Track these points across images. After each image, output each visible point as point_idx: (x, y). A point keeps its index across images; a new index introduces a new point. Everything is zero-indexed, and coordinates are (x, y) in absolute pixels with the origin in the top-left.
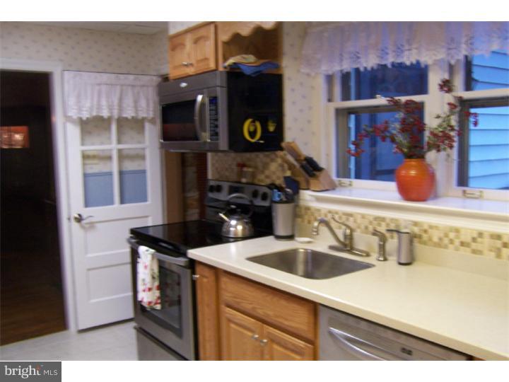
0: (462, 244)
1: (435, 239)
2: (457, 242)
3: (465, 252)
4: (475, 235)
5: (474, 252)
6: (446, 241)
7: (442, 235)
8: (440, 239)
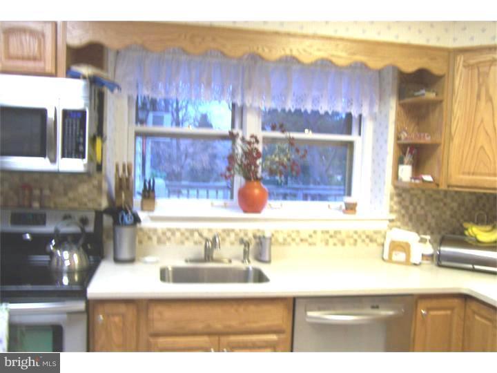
0: (302, 240)
1: (281, 240)
2: (298, 240)
3: (304, 246)
4: (312, 233)
5: (310, 244)
6: (289, 240)
7: (286, 236)
8: (285, 240)
